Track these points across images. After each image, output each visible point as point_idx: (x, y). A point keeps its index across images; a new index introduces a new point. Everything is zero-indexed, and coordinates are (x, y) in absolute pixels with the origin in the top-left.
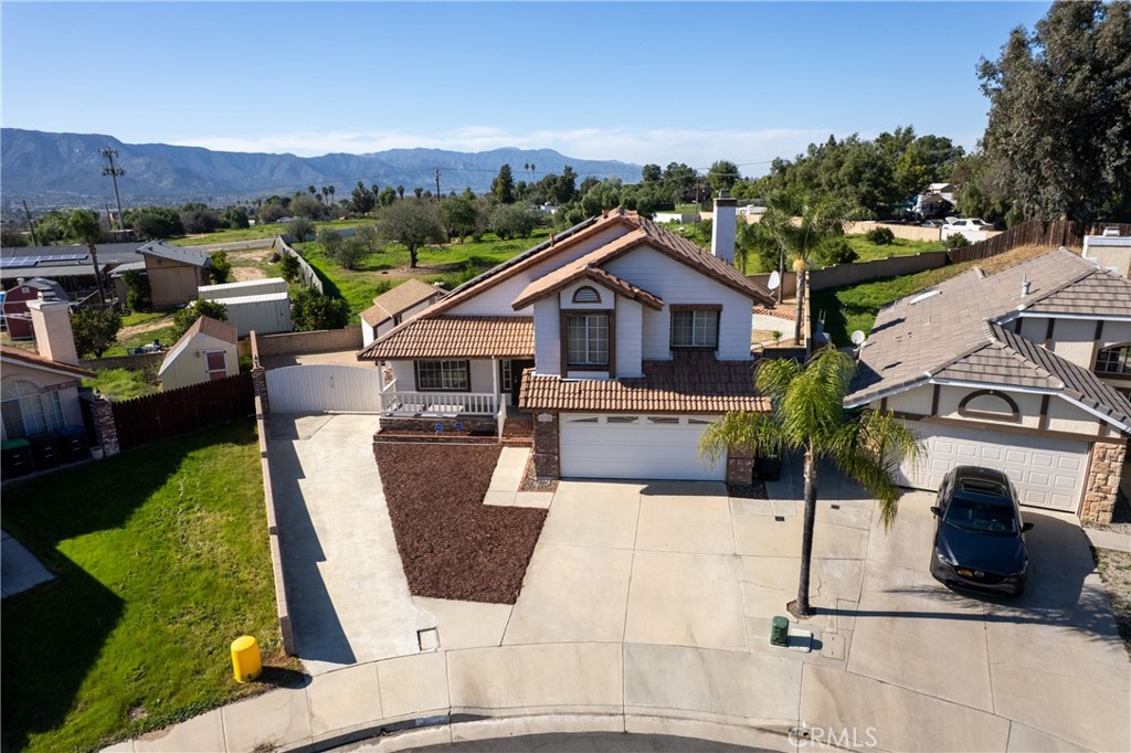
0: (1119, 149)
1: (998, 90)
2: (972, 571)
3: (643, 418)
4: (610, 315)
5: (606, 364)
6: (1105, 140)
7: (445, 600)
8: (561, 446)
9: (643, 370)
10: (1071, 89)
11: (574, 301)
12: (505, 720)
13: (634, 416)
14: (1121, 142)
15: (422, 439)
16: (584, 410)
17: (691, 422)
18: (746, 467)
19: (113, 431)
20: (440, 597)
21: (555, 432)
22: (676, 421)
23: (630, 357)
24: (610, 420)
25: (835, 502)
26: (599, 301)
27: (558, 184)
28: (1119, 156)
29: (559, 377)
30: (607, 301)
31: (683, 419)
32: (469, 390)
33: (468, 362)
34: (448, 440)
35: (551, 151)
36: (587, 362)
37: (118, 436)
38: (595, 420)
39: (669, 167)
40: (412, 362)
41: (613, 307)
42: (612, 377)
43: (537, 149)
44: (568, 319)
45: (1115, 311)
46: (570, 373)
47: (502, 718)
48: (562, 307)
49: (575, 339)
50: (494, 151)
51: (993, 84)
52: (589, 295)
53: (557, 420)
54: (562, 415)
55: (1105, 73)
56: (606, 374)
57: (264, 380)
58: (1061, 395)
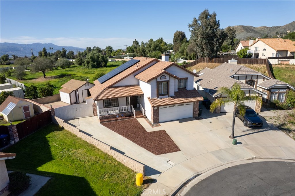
0: (217, 43)
1: (192, 30)
2: (255, 123)
3: (176, 105)
4: (168, 82)
5: (167, 94)
6: (214, 41)
7: (165, 154)
8: (159, 115)
9: (175, 94)
10: (208, 31)
11: (160, 79)
12: (205, 173)
13: (174, 105)
14: (217, 42)
15: (114, 120)
16: (163, 105)
17: (186, 105)
18: (197, 113)
19: (17, 134)
20: (163, 154)
21: (158, 112)
22: (183, 105)
23: (172, 92)
24: (169, 107)
25: (217, 117)
26: (166, 79)
27: (62, 53)
28: (217, 45)
29: (157, 98)
30: (168, 79)
31: (185, 104)
32: (118, 106)
33: (118, 99)
34: (121, 119)
35: (52, 44)
36: (163, 94)
37: (18, 135)
38: (166, 107)
39: (94, 48)
40: (102, 101)
41: (169, 80)
42: (169, 96)
43: (47, 43)
44: (159, 84)
45: (249, 74)
46: (159, 97)
47: (204, 173)
48: (158, 81)
49: (160, 88)
50: (33, 44)
51: (191, 29)
52: (163, 77)
53: (158, 109)
54: (159, 107)
55: (213, 28)
56: (167, 96)
57: (54, 112)
58: (253, 89)
